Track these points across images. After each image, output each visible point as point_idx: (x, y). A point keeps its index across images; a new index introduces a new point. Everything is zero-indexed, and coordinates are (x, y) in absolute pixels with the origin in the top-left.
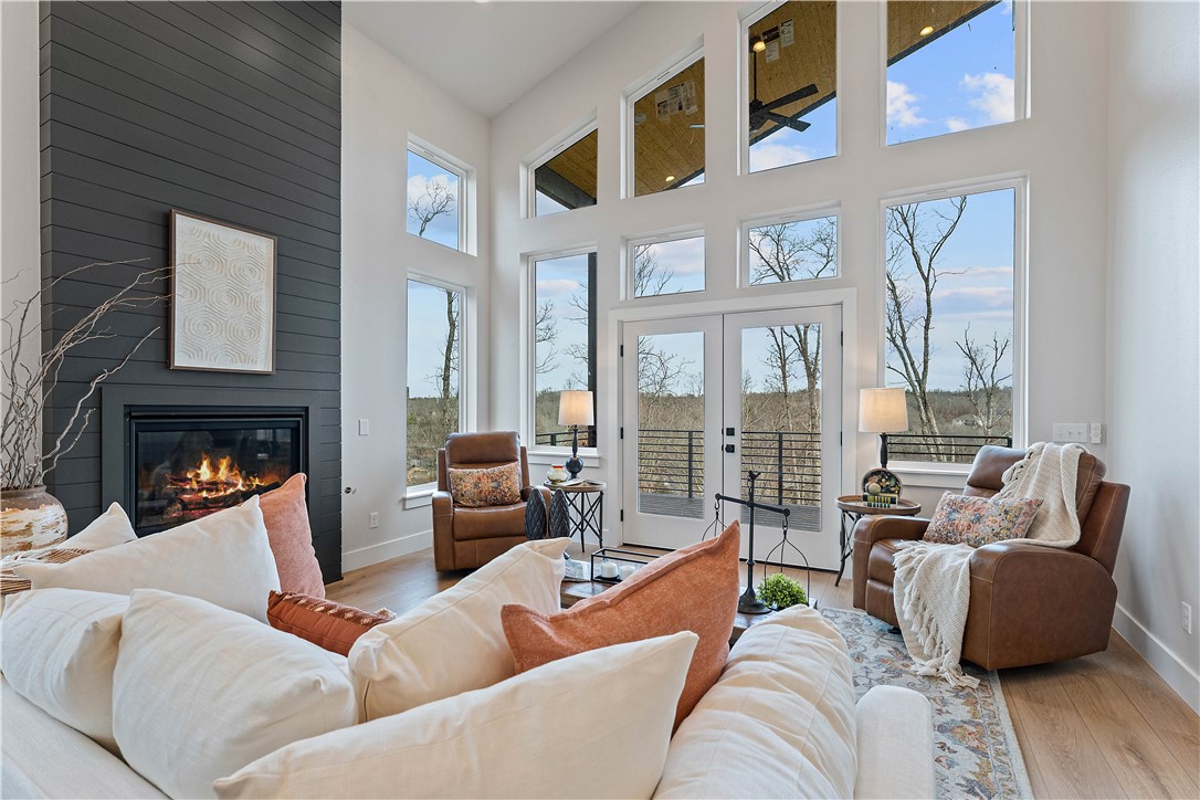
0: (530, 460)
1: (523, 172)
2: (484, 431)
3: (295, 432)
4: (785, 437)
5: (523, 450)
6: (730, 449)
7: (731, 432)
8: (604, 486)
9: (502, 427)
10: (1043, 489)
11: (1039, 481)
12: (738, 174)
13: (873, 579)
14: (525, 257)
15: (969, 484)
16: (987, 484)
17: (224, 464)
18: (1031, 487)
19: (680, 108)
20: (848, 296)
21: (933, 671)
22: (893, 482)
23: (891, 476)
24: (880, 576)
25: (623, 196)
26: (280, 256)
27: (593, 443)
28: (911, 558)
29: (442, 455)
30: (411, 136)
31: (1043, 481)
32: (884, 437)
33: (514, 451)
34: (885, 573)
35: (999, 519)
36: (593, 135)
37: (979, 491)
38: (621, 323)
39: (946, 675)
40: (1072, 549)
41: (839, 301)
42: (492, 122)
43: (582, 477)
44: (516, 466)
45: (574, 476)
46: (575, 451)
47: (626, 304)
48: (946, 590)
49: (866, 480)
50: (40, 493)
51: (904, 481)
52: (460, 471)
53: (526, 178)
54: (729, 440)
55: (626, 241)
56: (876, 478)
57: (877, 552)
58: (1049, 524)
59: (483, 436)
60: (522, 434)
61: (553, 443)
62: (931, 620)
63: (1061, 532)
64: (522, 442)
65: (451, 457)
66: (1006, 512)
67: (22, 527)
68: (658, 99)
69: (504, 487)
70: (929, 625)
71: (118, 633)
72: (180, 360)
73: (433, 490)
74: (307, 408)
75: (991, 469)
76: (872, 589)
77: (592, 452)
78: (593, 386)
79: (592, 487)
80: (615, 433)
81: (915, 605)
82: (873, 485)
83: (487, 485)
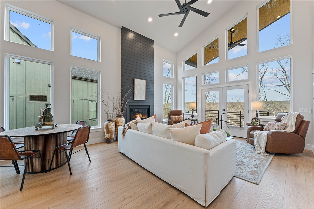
0: (184, 115)
1: (183, 62)
2: (176, 110)
3: (148, 109)
4: (241, 112)
5: (183, 113)
6: (224, 113)
7: (224, 110)
8: (198, 120)
9: (179, 109)
10: (289, 121)
11: (288, 120)
12: (226, 60)
13: (251, 137)
14: (183, 78)
15: (275, 121)
16: (278, 120)
17: (140, 114)
18: (286, 121)
19: (214, 48)
20: (250, 83)
21: (259, 153)
22: (258, 120)
23: (258, 119)
24: (252, 137)
25: (202, 66)
26: (146, 83)
27: (196, 112)
28: (257, 133)
29: (169, 114)
30: (164, 59)
31: (289, 120)
32: (257, 111)
33: (181, 113)
34: (252, 136)
35: (277, 126)
36: (196, 55)
37: (276, 122)
38: (202, 89)
39: (262, 153)
40: (293, 132)
41: (248, 84)
42: (177, 54)
43: (194, 118)
44: (182, 116)
45: (193, 118)
46: (193, 113)
47: (203, 86)
48: (263, 138)
49: (252, 120)
50: (122, 116)
51: (261, 120)
52: (172, 116)
53: (183, 63)
54: (224, 112)
55: (203, 74)
56: (255, 119)
57: (252, 132)
58: (288, 128)
59: (176, 111)
60: (183, 110)
61: (189, 112)
62: (260, 144)
63: (291, 129)
64: (183, 112)
65: (171, 114)
66: (279, 125)
67: (121, 120)
68: (209, 46)
69: (180, 119)
70: (260, 145)
71: (152, 124)
72: (135, 99)
73: (168, 120)
74: (150, 106)
75: (279, 118)
76: (250, 139)
77: (196, 114)
78: (196, 102)
79: (196, 120)
80: (201, 110)
81: (257, 141)
82: (254, 121)
83: (177, 119)
